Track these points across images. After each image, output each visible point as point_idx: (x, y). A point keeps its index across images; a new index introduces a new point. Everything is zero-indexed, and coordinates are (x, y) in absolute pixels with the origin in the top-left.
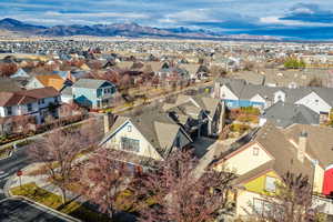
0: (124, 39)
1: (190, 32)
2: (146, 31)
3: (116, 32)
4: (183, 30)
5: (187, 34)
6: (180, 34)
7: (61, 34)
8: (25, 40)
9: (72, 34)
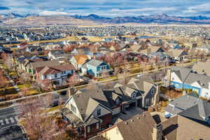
0: (157, 25)
1: (206, 19)
2: (172, 19)
3: (152, 21)
4: (201, 18)
5: (204, 21)
6: (198, 21)
7: (118, 22)
8: (99, 26)
9: (124, 22)
